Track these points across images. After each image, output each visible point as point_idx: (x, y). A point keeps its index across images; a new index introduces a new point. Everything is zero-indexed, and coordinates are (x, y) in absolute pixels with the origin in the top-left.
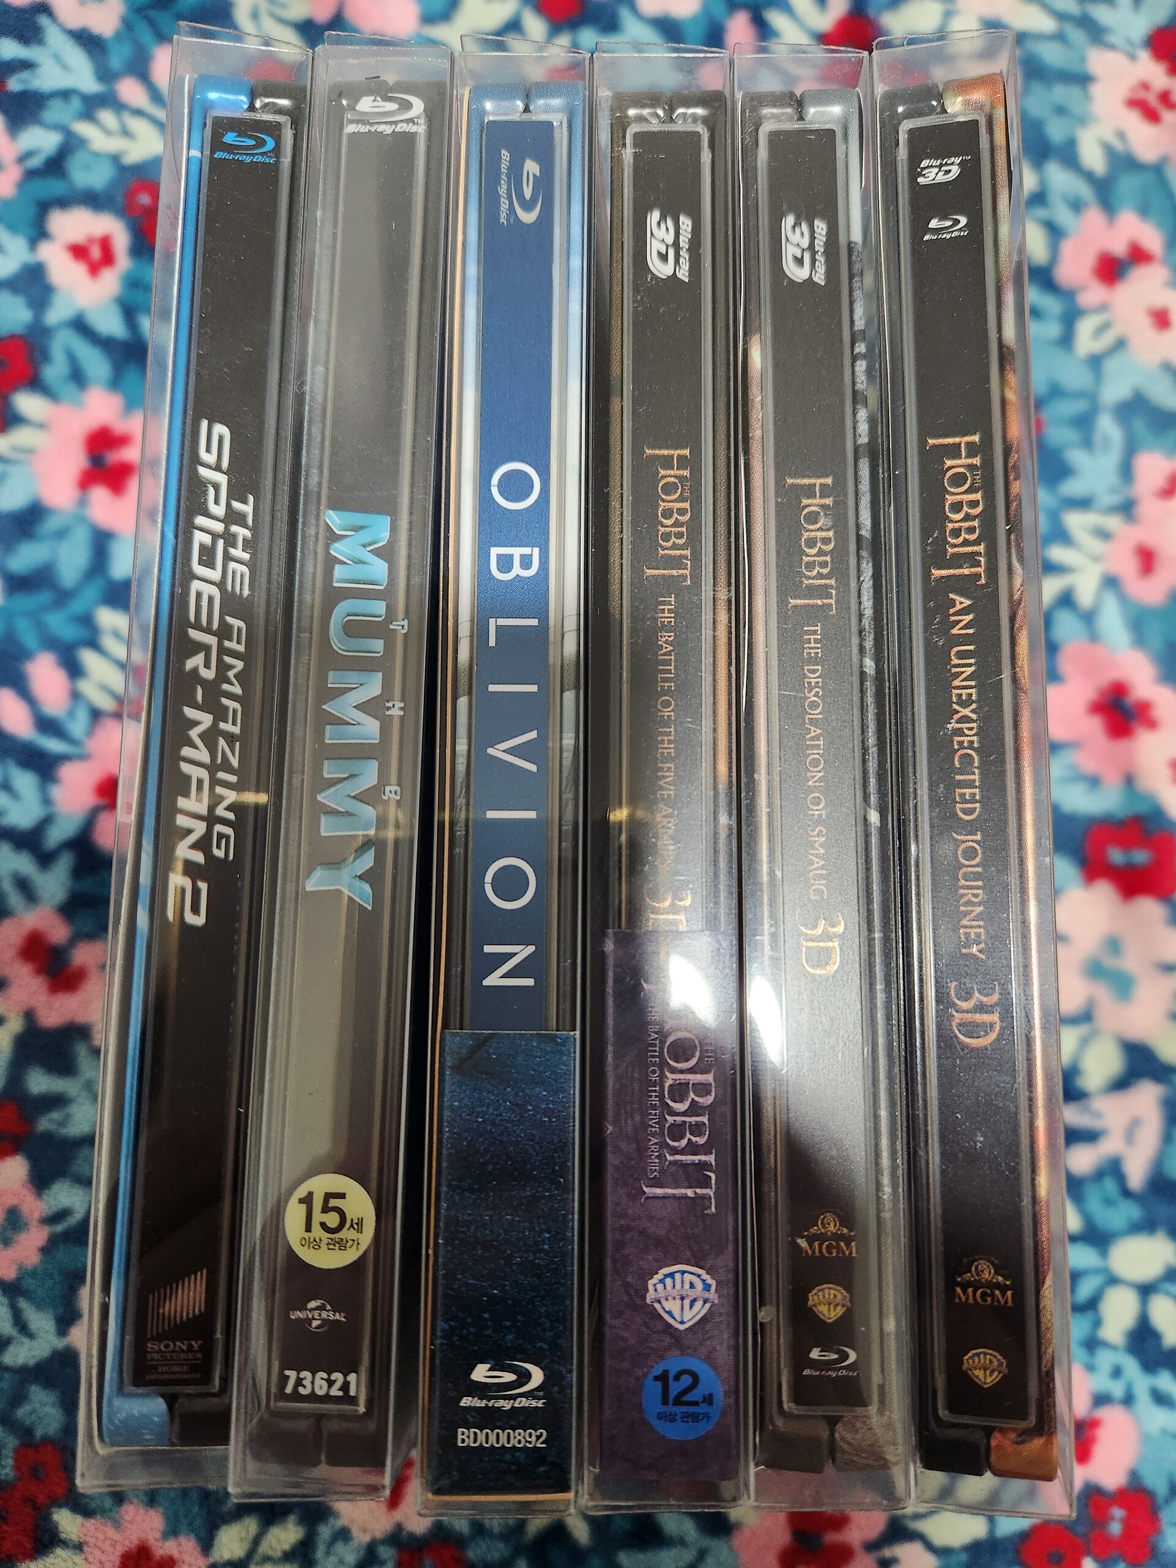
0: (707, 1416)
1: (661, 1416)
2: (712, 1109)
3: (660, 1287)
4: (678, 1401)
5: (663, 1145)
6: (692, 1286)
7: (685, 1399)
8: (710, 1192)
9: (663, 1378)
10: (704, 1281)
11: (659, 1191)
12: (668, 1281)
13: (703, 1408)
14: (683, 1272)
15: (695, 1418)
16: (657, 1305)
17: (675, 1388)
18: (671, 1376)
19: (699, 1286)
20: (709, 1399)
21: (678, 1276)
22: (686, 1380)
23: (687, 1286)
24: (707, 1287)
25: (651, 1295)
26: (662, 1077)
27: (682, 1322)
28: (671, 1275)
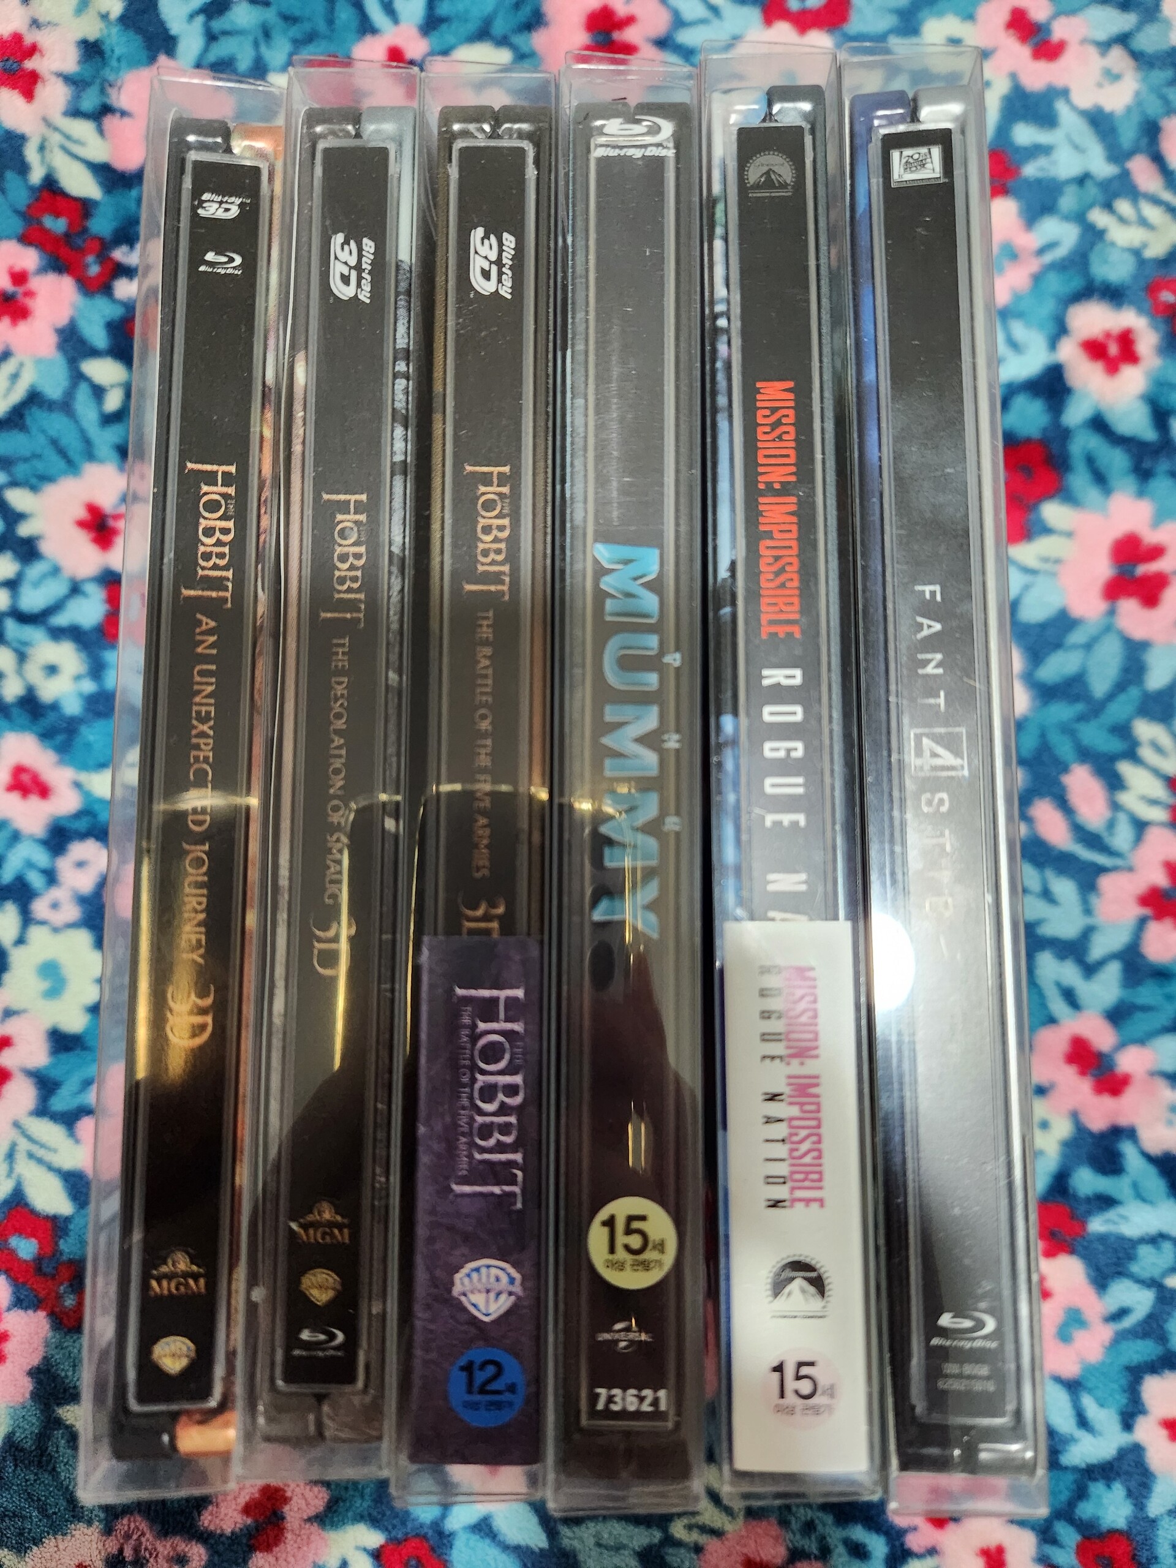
0: (510, 1404)
1: (468, 1405)
2: (519, 1110)
3: (466, 1280)
4: (482, 1391)
5: (472, 1145)
6: (498, 1279)
7: (489, 1388)
8: (517, 1189)
9: (468, 1368)
10: (508, 1274)
11: (467, 1189)
12: (475, 1275)
13: (507, 1397)
14: (488, 1267)
15: (498, 1405)
16: (463, 1299)
17: (480, 1377)
18: (476, 1366)
19: (504, 1279)
20: (512, 1388)
21: (484, 1270)
22: (491, 1370)
23: (492, 1279)
24: (512, 1281)
25: (456, 1290)
26: (474, 1080)
27: (487, 1315)
28: (477, 1270)
